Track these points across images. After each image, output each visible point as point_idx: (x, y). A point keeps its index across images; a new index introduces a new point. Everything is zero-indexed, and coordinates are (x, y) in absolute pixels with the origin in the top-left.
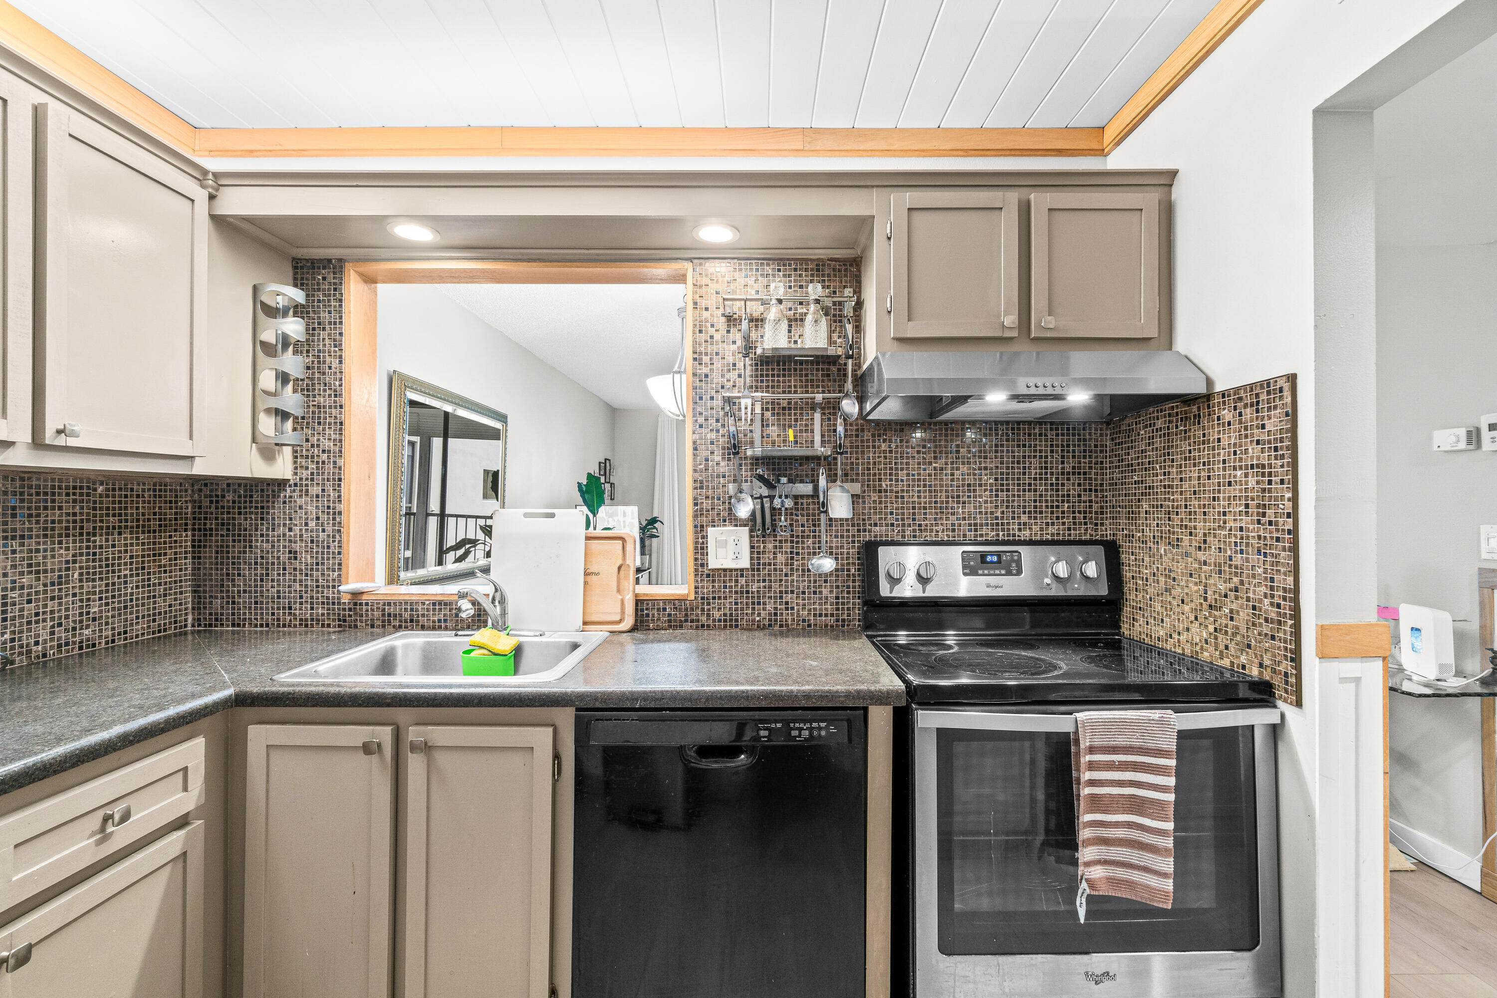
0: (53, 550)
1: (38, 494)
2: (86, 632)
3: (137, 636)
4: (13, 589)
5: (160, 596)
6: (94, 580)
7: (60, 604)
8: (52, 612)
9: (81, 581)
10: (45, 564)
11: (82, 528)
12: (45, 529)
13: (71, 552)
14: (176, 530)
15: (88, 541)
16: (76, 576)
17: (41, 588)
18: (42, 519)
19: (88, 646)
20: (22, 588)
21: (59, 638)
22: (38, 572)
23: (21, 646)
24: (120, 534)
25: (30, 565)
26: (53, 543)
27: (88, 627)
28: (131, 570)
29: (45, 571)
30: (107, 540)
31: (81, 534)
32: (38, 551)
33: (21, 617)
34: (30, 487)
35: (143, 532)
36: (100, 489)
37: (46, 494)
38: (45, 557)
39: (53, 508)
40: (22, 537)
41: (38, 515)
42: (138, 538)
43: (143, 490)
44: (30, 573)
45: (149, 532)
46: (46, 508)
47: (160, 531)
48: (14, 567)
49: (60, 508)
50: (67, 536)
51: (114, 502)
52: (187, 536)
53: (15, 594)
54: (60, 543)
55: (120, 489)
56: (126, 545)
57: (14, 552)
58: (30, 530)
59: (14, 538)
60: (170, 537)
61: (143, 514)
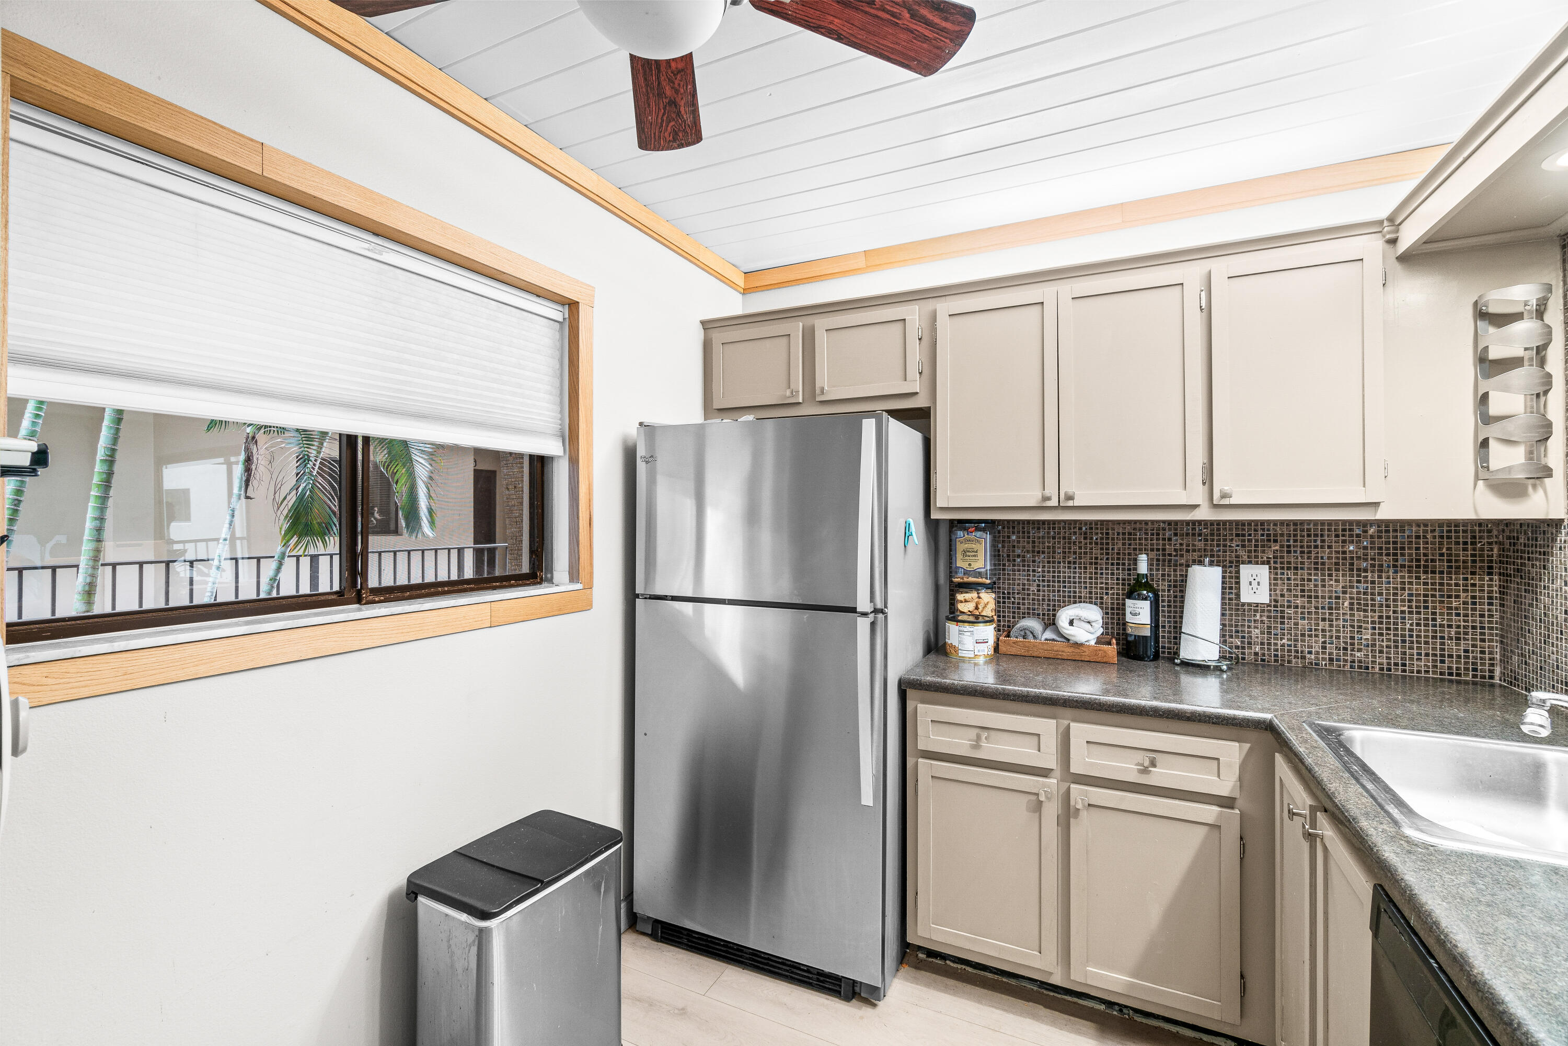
0: (1323, 580)
1: (1309, 536)
2: (1358, 654)
3: (1419, 672)
4: (1289, 607)
5: (1451, 639)
6: (1365, 611)
7: (1331, 626)
8: (1323, 631)
9: (1351, 609)
10: (1316, 591)
11: (1352, 564)
12: (1316, 563)
13: (1341, 584)
14: (1473, 573)
15: (1359, 576)
16: (1346, 604)
17: (1313, 610)
18: (1313, 555)
19: (1360, 667)
20: (1297, 607)
21: (1330, 654)
22: (1310, 597)
23: (1297, 652)
24: (1396, 572)
25: (1303, 591)
26: (1323, 575)
27: (1359, 650)
28: (1410, 607)
30: (1380, 577)
32: (1309, 580)
34: (1302, 530)
35: (1426, 572)
36: (1374, 533)
37: (1316, 535)
38: (1316, 586)
39: (1322, 547)
40: (1296, 568)
41: (1310, 552)
42: (1418, 578)
43: (1425, 532)
44: (1303, 596)
45: (1433, 572)
46: (1316, 547)
47: (1450, 573)
48: (1289, 590)
49: (1330, 547)
50: (1337, 570)
51: (1388, 543)
52: (1491, 580)
53: (1291, 611)
54: (1330, 575)
56: (1403, 583)
57: (1289, 579)
58: (1302, 563)
59: (1289, 569)
60: (1466, 579)
61: (1425, 555)
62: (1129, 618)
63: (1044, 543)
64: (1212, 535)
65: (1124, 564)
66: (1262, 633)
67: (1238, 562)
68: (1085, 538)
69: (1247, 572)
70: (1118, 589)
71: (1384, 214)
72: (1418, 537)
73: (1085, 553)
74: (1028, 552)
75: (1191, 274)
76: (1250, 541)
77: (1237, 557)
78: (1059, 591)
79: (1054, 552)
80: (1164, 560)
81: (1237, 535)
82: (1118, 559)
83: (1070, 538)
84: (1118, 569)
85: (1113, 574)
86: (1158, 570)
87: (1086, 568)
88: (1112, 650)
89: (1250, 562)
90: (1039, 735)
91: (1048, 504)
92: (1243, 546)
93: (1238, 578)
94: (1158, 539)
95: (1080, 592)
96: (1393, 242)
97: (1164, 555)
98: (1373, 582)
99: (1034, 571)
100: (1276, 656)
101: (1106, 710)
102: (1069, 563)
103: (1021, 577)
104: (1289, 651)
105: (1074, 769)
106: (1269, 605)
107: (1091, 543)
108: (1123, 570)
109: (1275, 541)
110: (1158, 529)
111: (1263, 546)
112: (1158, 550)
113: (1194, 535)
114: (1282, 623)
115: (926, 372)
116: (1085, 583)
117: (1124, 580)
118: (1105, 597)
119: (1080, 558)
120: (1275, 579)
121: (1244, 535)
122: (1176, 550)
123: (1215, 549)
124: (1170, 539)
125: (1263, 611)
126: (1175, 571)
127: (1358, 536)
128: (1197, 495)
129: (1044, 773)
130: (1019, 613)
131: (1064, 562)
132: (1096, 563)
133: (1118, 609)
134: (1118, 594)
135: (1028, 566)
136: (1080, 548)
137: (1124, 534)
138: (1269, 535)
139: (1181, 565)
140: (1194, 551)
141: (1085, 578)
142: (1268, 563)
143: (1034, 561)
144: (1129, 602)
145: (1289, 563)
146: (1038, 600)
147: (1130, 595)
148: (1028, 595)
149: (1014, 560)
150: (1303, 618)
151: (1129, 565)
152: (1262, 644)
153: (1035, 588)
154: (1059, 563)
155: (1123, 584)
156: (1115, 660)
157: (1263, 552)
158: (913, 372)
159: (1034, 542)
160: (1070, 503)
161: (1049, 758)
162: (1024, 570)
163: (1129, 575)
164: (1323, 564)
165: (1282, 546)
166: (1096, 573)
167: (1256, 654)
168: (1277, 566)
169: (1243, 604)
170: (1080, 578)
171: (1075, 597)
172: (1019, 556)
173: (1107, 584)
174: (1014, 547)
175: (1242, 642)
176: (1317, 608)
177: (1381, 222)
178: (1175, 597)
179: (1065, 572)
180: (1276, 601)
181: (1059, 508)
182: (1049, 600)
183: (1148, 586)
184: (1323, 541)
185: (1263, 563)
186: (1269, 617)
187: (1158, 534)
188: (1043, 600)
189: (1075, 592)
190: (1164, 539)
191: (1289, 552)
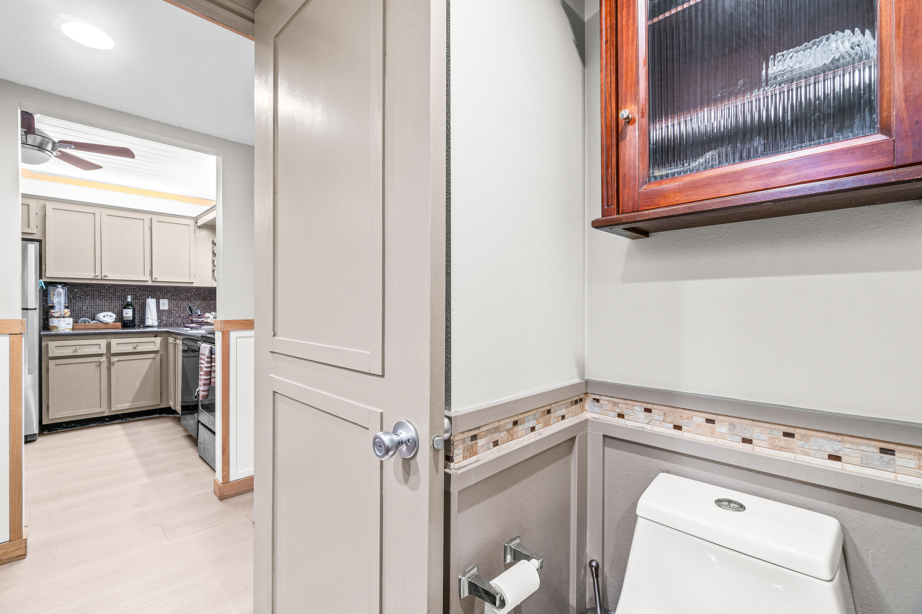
0: (182, 303)
4: (173, 310)
10: (180, 306)
20: (175, 310)
22: (179, 307)
23: (175, 322)
25: (177, 306)
29: (180, 307)
30: (195, 302)
31: (189, 300)
32: (179, 303)
33: (175, 316)
35: (205, 300)
36: (194, 290)
37: (180, 291)
38: (180, 304)
40: (175, 300)
41: (179, 296)
42: (204, 302)
43: (205, 291)
45: (207, 300)
48: (173, 306)
49: (184, 294)
50: (186, 300)
53: (174, 311)
54: (184, 302)
55: (199, 290)
56: (201, 303)
57: (173, 303)
59: (173, 300)
62: (124, 315)
63: (89, 292)
64: (151, 290)
65: (122, 299)
66: (166, 318)
67: (159, 298)
68: (107, 291)
69: (161, 301)
70: (120, 307)
71: (195, 216)
72: (204, 292)
73: (107, 296)
74: (82, 295)
75: (147, 217)
76: (162, 292)
77: (159, 297)
78: (96, 309)
79: (94, 295)
80: (136, 298)
81: (159, 291)
82: (120, 298)
83: (100, 291)
84: (119, 301)
85: (118, 302)
86: (134, 301)
87: (107, 301)
88: (119, 324)
89: (163, 298)
90: (100, 344)
91: (97, 278)
92: (161, 294)
93: (159, 303)
94: (134, 292)
95: (105, 309)
96: (196, 223)
97: (136, 296)
98: (194, 303)
99: (85, 302)
100: (170, 324)
101: (123, 334)
102: (100, 299)
103: (79, 304)
104: (173, 322)
105: (113, 351)
106: (168, 310)
107: (109, 293)
108: (122, 301)
109: (170, 293)
110: (134, 289)
111: (166, 294)
112: (134, 295)
113: (146, 290)
114: (172, 315)
115: (40, 226)
116: (107, 306)
117: (122, 304)
118: (115, 310)
119: (105, 297)
120: (170, 303)
121: (161, 291)
122: (140, 295)
123: (152, 295)
124: (138, 292)
125: (166, 312)
126: (140, 301)
127: (190, 291)
128: (148, 278)
129: (101, 355)
130: (78, 317)
131: (98, 299)
132: (111, 299)
133: (120, 314)
134: (119, 309)
135: (83, 300)
136: (105, 294)
137: (122, 290)
138: (168, 291)
139: (142, 299)
140: (146, 295)
141: (107, 304)
142: (168, 298)
143: (85, 299)
144: (124, 310)
145: (173, 298)
146: (87, 312)
147: (125, 308)
148: (83, 310)
149: (76, 298)
150: (177, 313)
151: (124, 299)
152: (166, 321)
153: (86, 308)
154: (96, 299)
155: (121, 306)
156: (121, 327)
157: (166, 295)
158: (33, 224)
159: (85, 292)
160: (106, 278)
161: (104, 351)
162: (81, 302)
163: (124, 303)
164: (182, 299)
165: (171, 294)
166: (111, 302)
167: (164, 324)
168: (170, 299)
169: (161, 310)
170: (105, 304)
171: (102, 310)
172: (78, 297)
173: (115, 306)
174: (76, 293)
175: (160, 321)
176: (180, 310)
177: (194, 218)
178: (140, 309)
179: (98, 302)
180: (170, 309)
181: (101, 279)
182: (92, 312)
183: (131, 305)
184: (182, 293)
185: (166, 299)
186: (168, 313)
187: (134, 290)
188: (89, 312)
189: (103, 309)
190: (136, 292)
191: (173, 296)
